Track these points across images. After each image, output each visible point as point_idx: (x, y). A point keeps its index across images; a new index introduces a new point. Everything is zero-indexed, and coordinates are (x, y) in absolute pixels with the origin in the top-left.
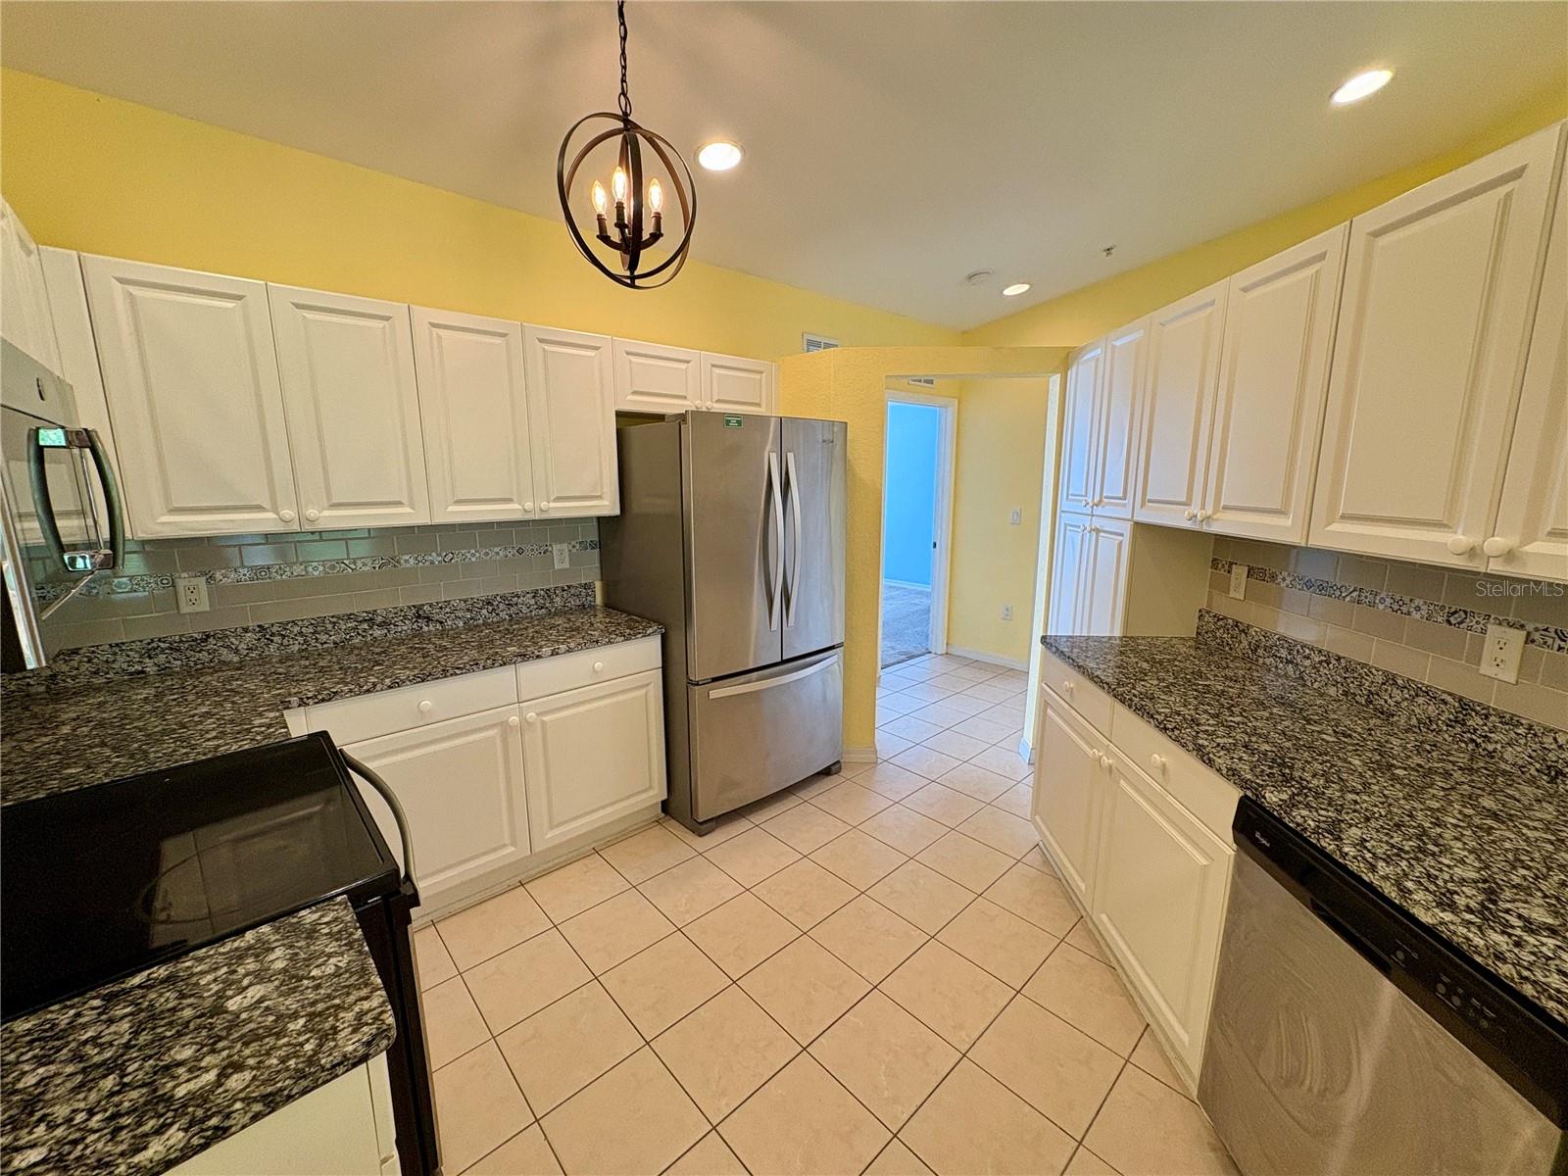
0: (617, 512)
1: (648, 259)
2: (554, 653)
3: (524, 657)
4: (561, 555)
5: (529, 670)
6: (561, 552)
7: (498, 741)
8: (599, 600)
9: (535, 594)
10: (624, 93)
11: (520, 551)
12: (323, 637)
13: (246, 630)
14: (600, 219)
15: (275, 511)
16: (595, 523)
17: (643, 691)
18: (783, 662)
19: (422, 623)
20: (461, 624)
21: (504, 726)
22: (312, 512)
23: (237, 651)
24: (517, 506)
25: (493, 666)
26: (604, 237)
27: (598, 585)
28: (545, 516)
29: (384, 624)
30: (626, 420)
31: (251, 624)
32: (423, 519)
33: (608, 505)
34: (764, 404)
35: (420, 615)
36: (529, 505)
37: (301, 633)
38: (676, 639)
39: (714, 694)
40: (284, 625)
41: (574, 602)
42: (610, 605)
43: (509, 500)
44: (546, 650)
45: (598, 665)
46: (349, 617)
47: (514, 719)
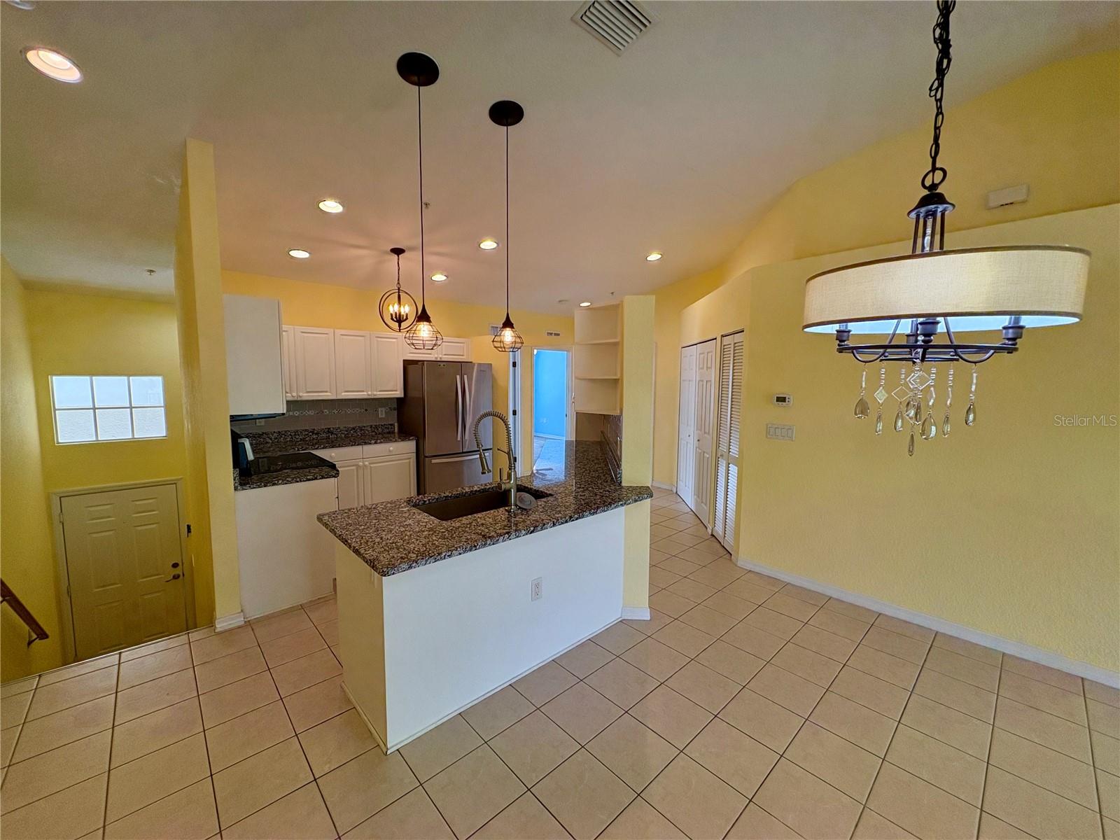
0: (402, 396)
1: (404, 325)
2: (376, 443)
3: (366, 443)
4: (382, 413)
5: (366, 447)
6: (382, 411)
7: (355, 471)
8: (396, 430)
9: (371, 426)
10: (398, 283)
11: (366, 410)
12: (297, 437)
13: (274, 432)
14: (392, 315)
15: (291, 393)
16: (395, 401)
17: (408, 461)
18: (463, 453)
19: (330, 434)
20: (343, 436)
21: (358, 466)
22: (301, 394)
23: (271, 439)
24: (365, 393)
25: (354, 445)
26: (392, 319)
27: (396, 424)
28: (375, 397)
29: (316, 434)
30: (407, 363)
31: (276, 431)
32: (334, 397)
33: (399, 393)
34: (465, 354)
35: (329, 431)
36: (370, 393)
37: (290, 435)
38: (421, 441)
39: (434, 461)
40: (286, 432)
41: (386, 431)
42: (400, 431)
43: (363, 391)
44: (373, 442)
45: (391, 448)
46: (306, 430)
47: (361, 464)
